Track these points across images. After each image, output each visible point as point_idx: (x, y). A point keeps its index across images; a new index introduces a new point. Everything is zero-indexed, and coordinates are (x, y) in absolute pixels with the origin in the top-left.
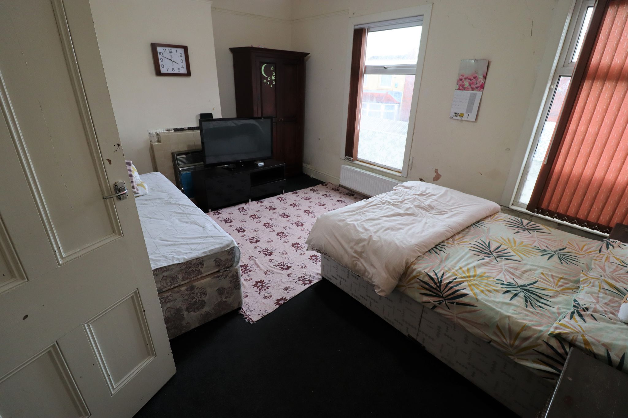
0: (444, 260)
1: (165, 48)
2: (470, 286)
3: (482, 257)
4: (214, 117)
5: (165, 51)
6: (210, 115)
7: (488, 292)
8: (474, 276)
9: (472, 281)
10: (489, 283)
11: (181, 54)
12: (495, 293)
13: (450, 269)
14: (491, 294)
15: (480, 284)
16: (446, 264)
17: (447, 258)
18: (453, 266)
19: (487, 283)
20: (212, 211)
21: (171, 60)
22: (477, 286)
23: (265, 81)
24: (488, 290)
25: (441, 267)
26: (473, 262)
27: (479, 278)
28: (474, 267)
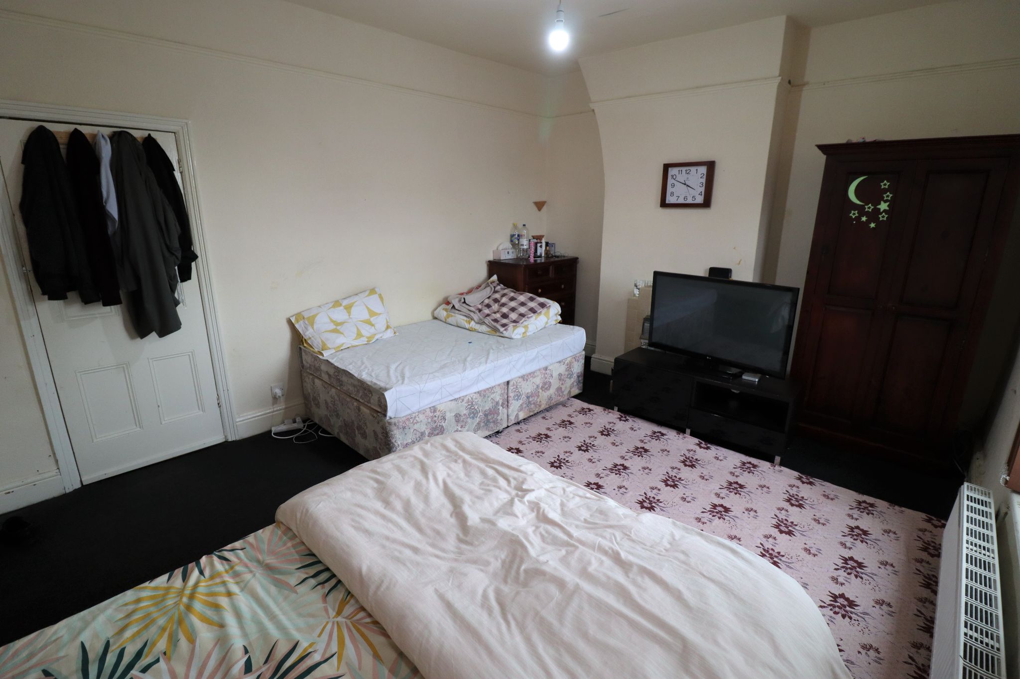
0: (277, 576)
1: (680, 169)
2: (168, 589)
3: (261, 668)
4: (735, 277)
5: (680, 172)
6: (727, 272)
7: (130, 611)
8: (189, 608)
9: (178, 598)
10: (153, 630)
11: (703, 175)
12: (121, 624)
13: (236, 575)
14: (122, 615)
15: (161, 609)
16: (257, 575)
17: (280, 585)
18: (246, 586)
19: (153, 621)
20: (618, 411)
21: (687, 186)
22: (160, 599)
23: (854, 214)
24: (133, 612)
25: (253, 566)
26: (245, 635)
27: (180, 614)
28: (222, 626)
